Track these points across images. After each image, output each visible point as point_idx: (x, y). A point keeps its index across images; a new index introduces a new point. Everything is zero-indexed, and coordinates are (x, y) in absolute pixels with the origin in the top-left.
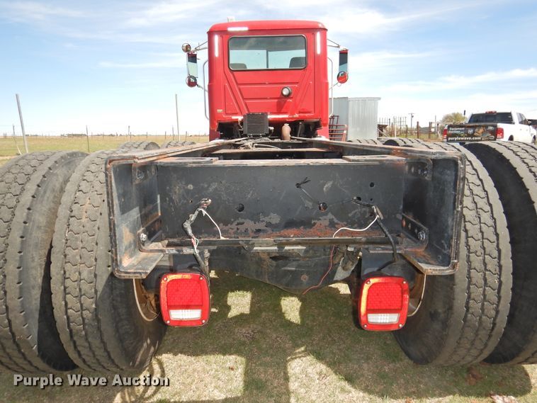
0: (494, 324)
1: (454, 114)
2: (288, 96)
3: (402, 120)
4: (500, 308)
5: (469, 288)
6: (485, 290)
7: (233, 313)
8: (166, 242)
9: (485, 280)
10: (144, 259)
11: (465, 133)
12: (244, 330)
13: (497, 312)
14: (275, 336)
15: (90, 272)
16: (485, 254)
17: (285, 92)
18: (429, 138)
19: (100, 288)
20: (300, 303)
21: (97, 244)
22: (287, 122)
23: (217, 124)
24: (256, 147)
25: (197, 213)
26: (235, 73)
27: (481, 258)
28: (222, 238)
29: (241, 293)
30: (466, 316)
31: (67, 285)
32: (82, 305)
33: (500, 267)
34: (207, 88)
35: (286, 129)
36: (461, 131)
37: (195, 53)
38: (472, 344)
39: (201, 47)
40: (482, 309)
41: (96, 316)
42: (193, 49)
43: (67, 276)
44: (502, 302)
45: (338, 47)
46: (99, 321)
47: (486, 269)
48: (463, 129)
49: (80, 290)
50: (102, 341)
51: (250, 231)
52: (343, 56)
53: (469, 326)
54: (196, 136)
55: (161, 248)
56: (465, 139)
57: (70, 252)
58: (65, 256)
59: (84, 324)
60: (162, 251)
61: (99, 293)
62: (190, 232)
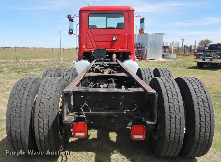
0: (179, 141)
1: (205, 40)
2: (116, 41)
3: (177, 44)
4: (181, 136)
5: (170, 129)
6: (175, 130)
7: (90, 138)
8: (75, 113)
9: (175, 126)
10: (70, 118)
11: (205, 54)
12: (95, 144)
13: (180, 137)
14: (106, 146)
15: (47, 121)
16: (176, 118)
17: (114, 39)
18: (190, 54)
19: (50, 126)
20: (117, 135)
21: (49, 112)
22: (115, 53)
23: (82, 53)
24: (100, 68)
25: (84, 105)
26: (91, 30)
27: (174, 119)
28: (91, 112)
29: (93, 130)
30: (169, 138)
31: (40, 125)
32: (44, 131)
33: (180, 122)
34: (78, 35)
35: (114, 56)
36: (203, 53)
37: (73, 19)
38: (172, 148)
39: (75, 16)
40: (175, 136)
41: (49, 135)
42: (72, 17)
43: (40, 122)
44: (181, 134)
45: (140, 17)
46: (49, 137)
47: (176, 123)
48: (204, 52)
49: (44, 126)
50: (50, 144)
51: (99, 110)
52: (142, 21)
53: (171, 142)
54: (68, 49)
55: (73, 115)
56: (205, 57)
57: (41, 115)
58: (39, 115)
59: (44, 138)
60: (74, 116)
61: (50, 128)
62: (82, 110)
